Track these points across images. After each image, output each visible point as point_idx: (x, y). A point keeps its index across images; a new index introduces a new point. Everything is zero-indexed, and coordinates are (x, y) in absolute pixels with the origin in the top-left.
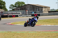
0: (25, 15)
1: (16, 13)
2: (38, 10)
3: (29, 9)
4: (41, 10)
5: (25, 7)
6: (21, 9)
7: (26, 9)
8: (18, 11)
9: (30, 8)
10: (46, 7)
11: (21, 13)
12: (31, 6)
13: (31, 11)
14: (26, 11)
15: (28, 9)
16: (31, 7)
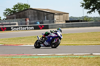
0: (23, 27)
1: (8, 23)
2: (47, 19)
3: (32, 17)
4: (51, 19)
5: (25, 13)
6: (18, 17)
7: (26, 17)
8: (12, 20)
9: (33, 15)
10: (60, 14)
11: (17, 23)
12: (35, 11)
13: (34, 20)
14: (26, 20)
15: (30, 16)
16: (34, 13)
